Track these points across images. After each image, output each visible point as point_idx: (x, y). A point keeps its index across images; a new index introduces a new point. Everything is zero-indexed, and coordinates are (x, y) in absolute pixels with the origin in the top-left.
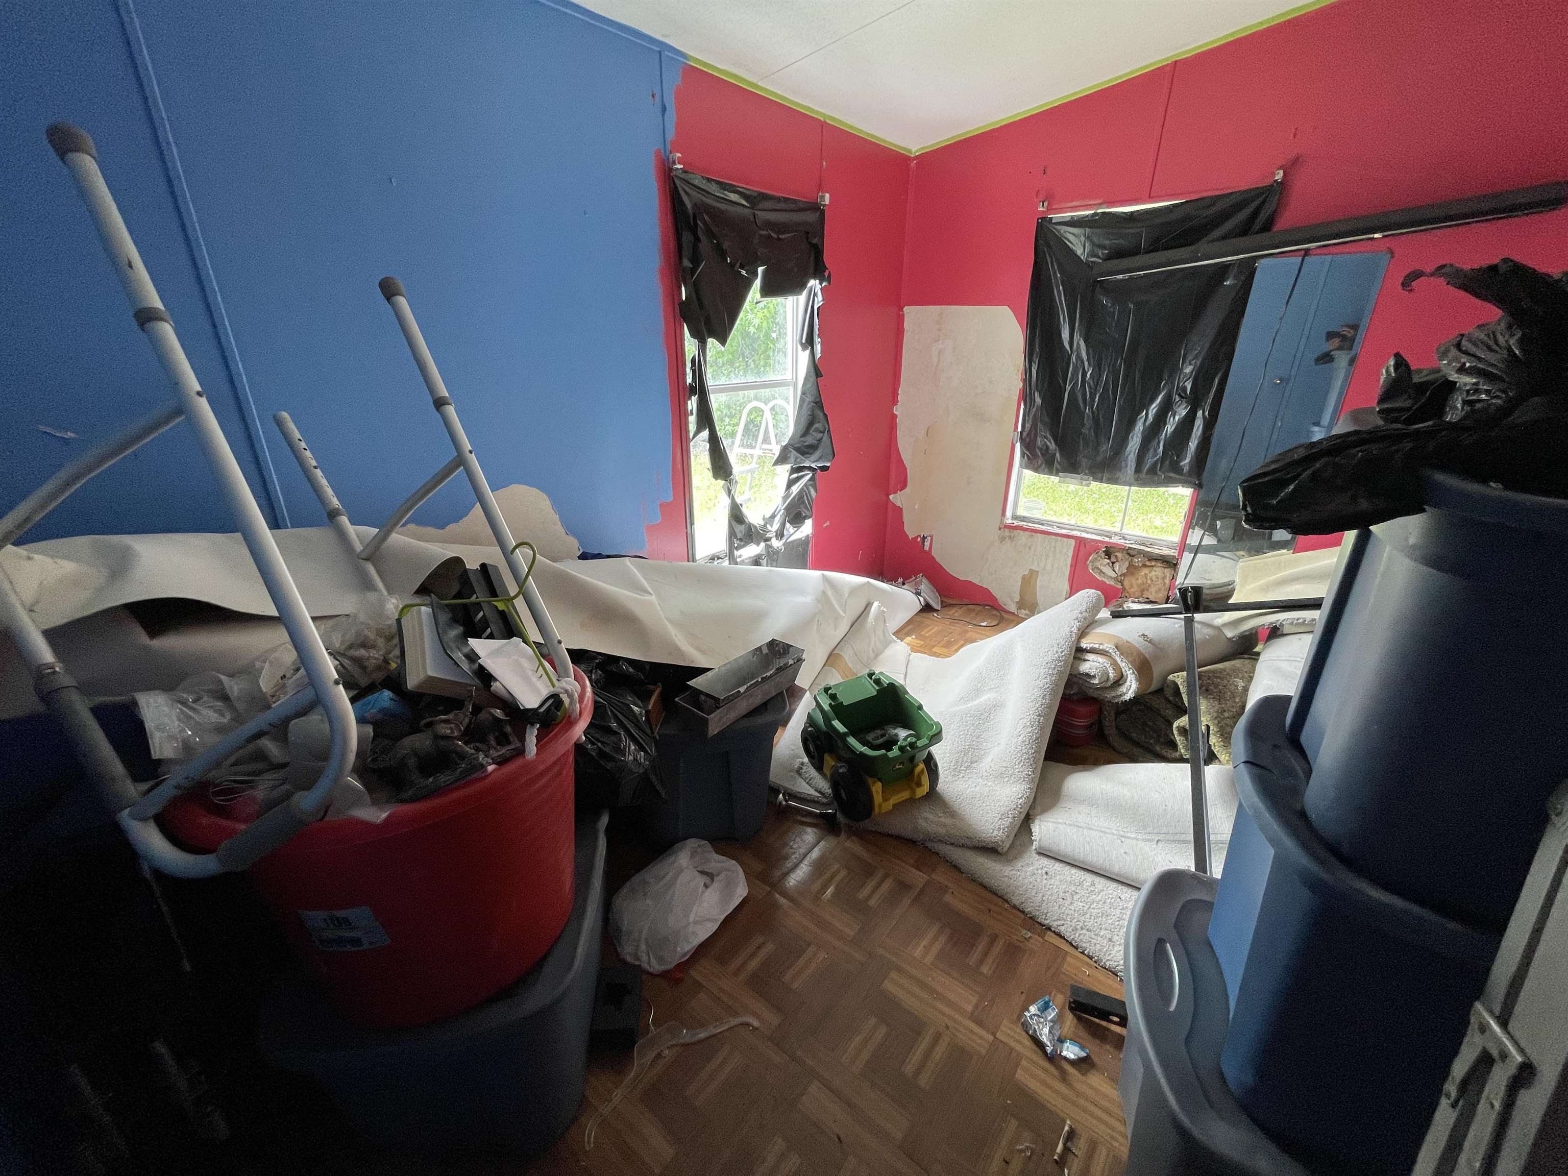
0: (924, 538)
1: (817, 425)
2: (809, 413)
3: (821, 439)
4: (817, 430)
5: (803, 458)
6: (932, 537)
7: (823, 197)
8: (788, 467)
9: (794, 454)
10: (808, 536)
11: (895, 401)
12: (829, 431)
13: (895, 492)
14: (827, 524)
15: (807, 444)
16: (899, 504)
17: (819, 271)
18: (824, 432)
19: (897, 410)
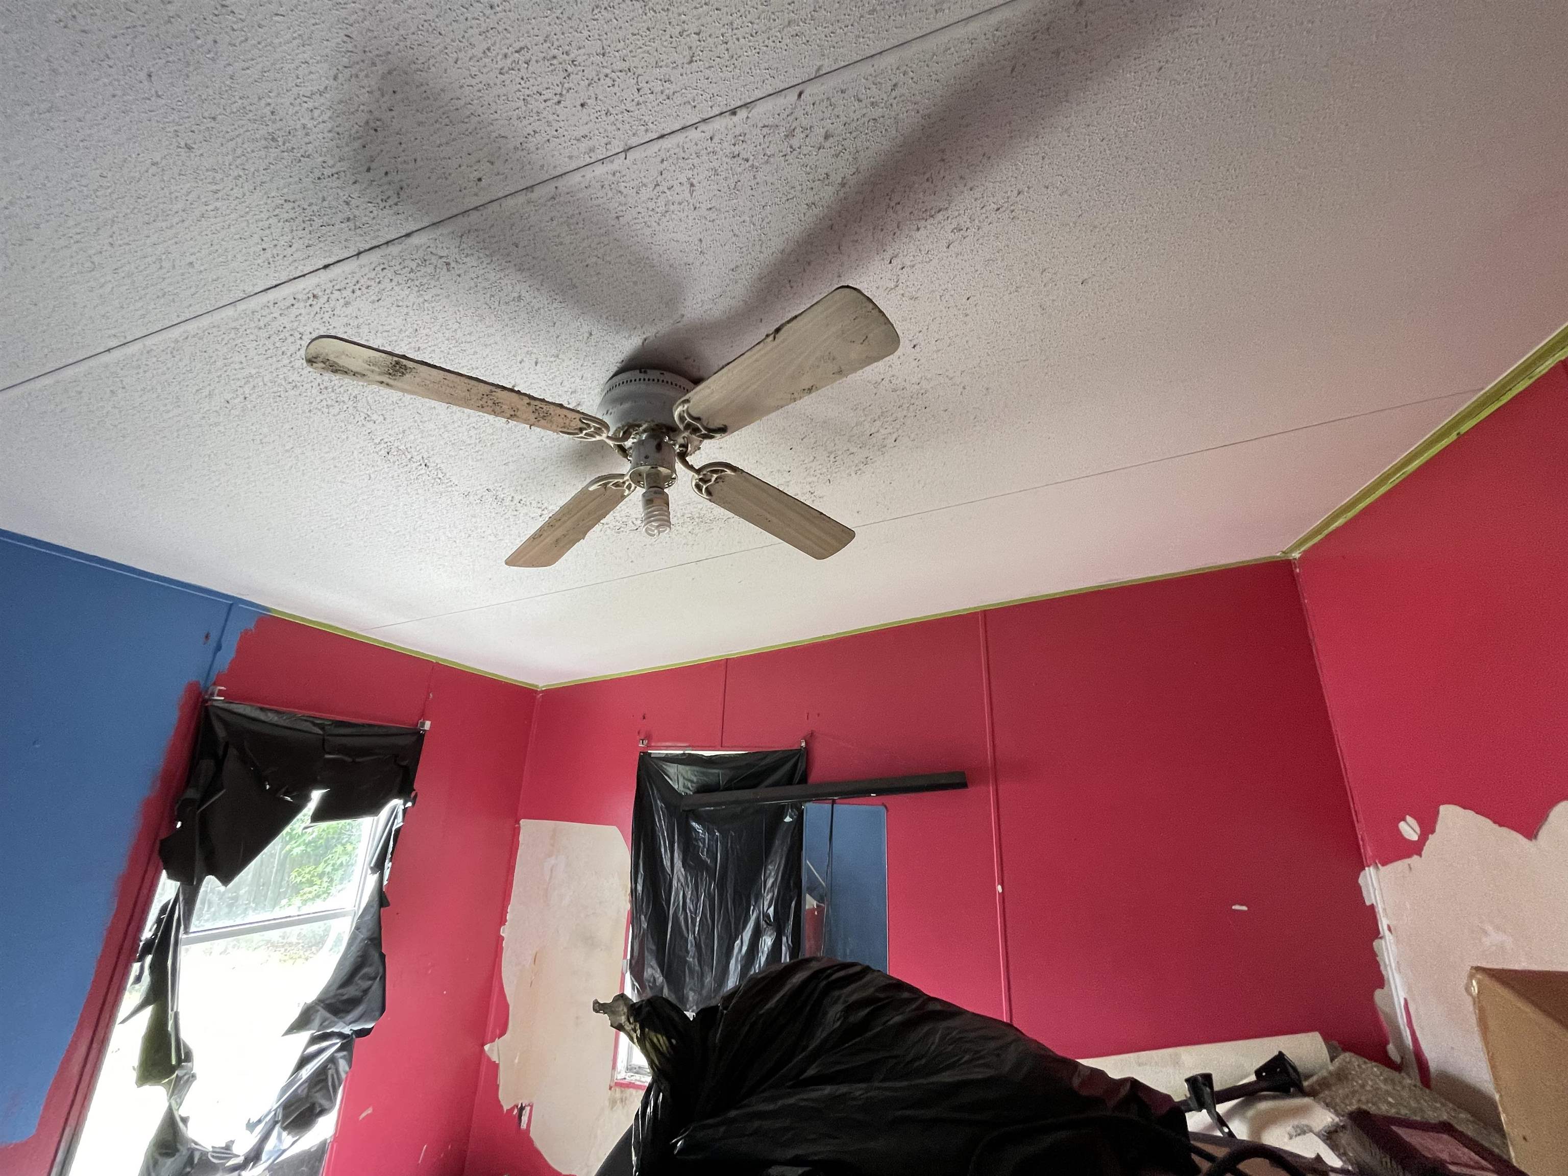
0: (522, 1109)
1: (366, 970)
2: (359, 953)
3: (370, 988)
4: (363, 978)
5: (336, 1019)
6: (532, 1107)
7: (423, 724)
8: (305, 1036)
9: (322, 1013)
10: (326, 1140)
11: (502, 921)
12: (383, 978)
13: (493, 1041)
14: (369, 1111)
15: (345, 997)
16: (494, 1058)
17: (405, 790)
18: (375, 978)
19: (505, 932)
